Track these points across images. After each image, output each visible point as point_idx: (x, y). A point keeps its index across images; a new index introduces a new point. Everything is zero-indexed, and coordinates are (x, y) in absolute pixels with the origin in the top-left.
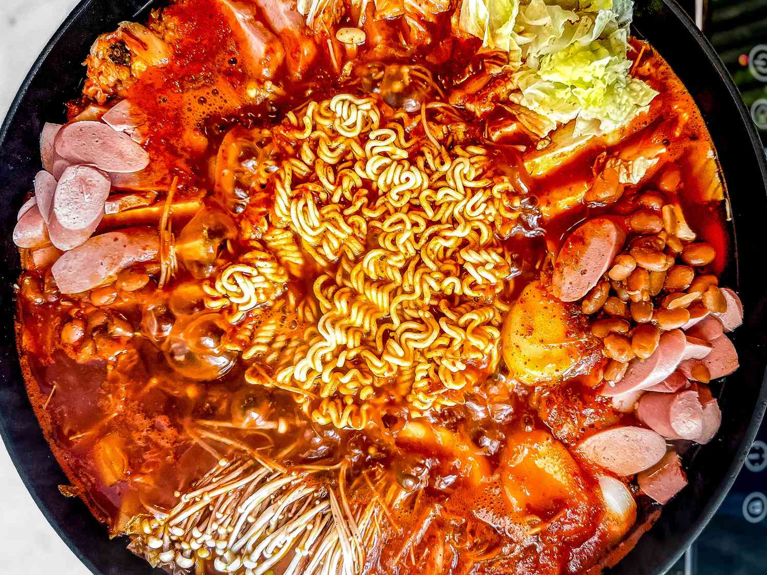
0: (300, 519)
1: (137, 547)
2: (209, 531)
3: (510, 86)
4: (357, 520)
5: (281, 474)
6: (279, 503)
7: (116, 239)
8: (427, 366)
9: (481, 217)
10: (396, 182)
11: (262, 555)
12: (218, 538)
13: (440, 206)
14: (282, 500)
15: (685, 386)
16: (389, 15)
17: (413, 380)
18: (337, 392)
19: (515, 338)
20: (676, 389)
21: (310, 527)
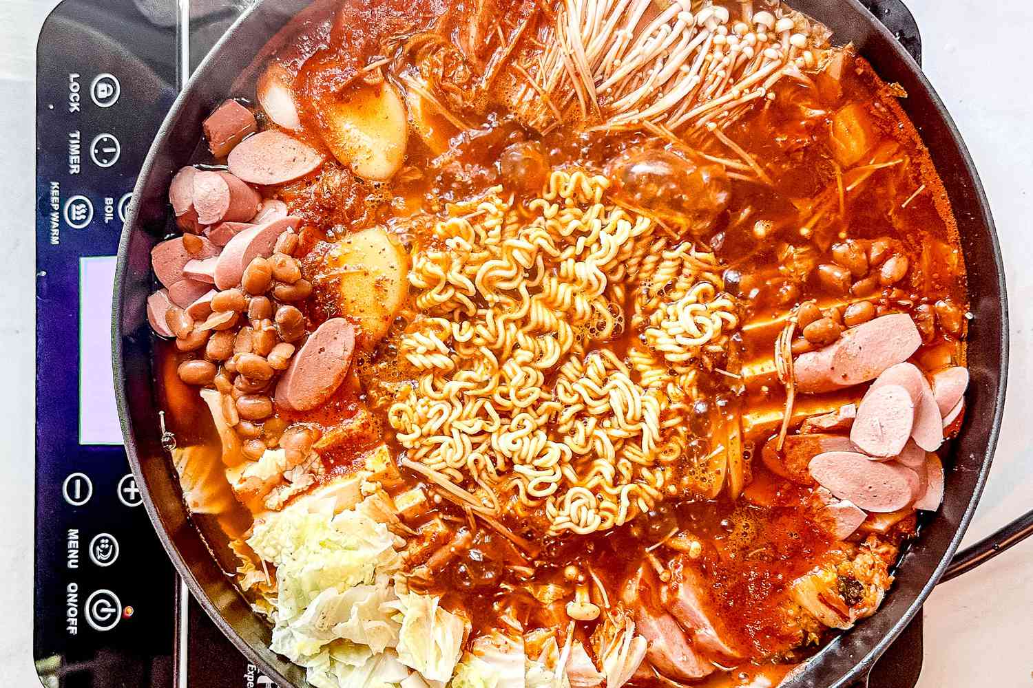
0: (628, 71)
1: (820, 34)
2: (733, 55)
3: (405, 554)
4: (565, 71)
5: (650, 121)
6: (651, 89)
7: (845, 377)
8: (488, 241)
9: (432, 403)
10: (526, 440)
11: (672, 27)
12: (724, 46)
13: (477, 415)
14: (649, 92)
15: (212, 230)
16: (541, 633)
17: (503, 226)
18: (584, 211)
19: (395, 276)
20: (221, 226)
21: (617, 62)
